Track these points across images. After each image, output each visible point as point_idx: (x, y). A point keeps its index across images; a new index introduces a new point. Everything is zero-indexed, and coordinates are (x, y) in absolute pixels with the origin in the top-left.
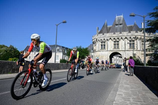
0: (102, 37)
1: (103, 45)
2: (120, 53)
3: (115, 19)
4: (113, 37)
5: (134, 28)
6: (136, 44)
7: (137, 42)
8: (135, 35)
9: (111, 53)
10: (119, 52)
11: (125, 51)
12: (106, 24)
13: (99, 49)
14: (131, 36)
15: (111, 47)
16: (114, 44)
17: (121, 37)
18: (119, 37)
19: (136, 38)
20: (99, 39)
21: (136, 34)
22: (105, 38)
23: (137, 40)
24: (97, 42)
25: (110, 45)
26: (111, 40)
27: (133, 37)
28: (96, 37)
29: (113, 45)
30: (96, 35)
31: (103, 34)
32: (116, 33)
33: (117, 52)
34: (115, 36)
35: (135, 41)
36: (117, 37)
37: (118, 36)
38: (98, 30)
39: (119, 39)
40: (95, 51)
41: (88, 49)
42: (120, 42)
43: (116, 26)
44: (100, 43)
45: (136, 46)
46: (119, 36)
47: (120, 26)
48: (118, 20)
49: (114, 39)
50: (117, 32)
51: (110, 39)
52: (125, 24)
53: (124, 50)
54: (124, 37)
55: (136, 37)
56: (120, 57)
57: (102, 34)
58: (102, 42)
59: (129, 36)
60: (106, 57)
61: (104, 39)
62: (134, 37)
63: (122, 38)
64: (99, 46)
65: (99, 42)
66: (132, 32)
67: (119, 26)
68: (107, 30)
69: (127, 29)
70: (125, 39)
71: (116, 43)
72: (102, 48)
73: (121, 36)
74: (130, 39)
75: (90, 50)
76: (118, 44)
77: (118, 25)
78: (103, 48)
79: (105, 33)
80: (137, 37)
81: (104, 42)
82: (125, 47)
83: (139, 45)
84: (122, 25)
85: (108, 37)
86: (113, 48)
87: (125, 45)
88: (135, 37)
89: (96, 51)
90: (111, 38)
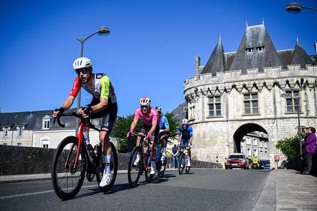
0: (210, 82)
1: (215, 106)
2: (263, 126)
3: (245, 34)
4: (242, 83)
5: (296, 56)
6: (305, 101)
7: (305, 94)
8: (299, 77)
9: (238, 125)
10: (260, 123)
11: (275, 119)
12: (219, 47)
13: (203, 116)
14: (289, 79)
15: (238, 111)
16: (245, 102)
17: (262, 82)
18: (257, 82)
19: (303, 84)
20: (202, 87)
21: (303, 73)
22: (219, 85)
23: (305, 90)
24: (198, 96)
25: (234, 103)
26: (237, 89)
27: (295, 80)
28: (195, 82)
29: (242, 105)
30: (195, 79)
31: (214, 75)
32: (248, 72)
33: (255, 122)
34: (247, 80)
35: (302, 93)
36: (252, 82)
37: (253, 80)
38: (199, 65)
39: (257, 88)
40: (192, 122)
41: (173, 118)
42: (261, 96)
43: (248, 53)
44: (207, 101)
45: (303, 105)
46: (257, 80)
47: (259, 52)
48: (253, 37)
49: (244, 86)
50: (250, 67)
51: (234, 86)
52: (272, 48)
53: (272, 116)
54: (270, 82)
55: (302, 80)
56: (262, 139)
57: (210, 75)
58: (212, 97)
59: (285, 79)
60: (225, 138)
61: (217, 88)
62: (297, 82)
63: (265, 84)
64: (203, 108)
65: (203, 98)
66: (290, 67)
67: (255, 54)
68: (224, 63)
69: (278, 61)
70: (274, 86)
71: (251, 99)
72: (211, 113)
73: (262, 79)
74: (287, 87)
75: (179, 120)
76: (257, 101)
77: (253, 49)
78: (215, 113)
79: (219, 71)
80: (305, 81)
81: (218, 97)
82: (275, 108)
83: (313, 101)
84: (262, 51)
85: (227, 82)
86: (242, 111)
87: (275, 103)
88: (300, 82)
89: (195, 121)
90: (236, 84)
